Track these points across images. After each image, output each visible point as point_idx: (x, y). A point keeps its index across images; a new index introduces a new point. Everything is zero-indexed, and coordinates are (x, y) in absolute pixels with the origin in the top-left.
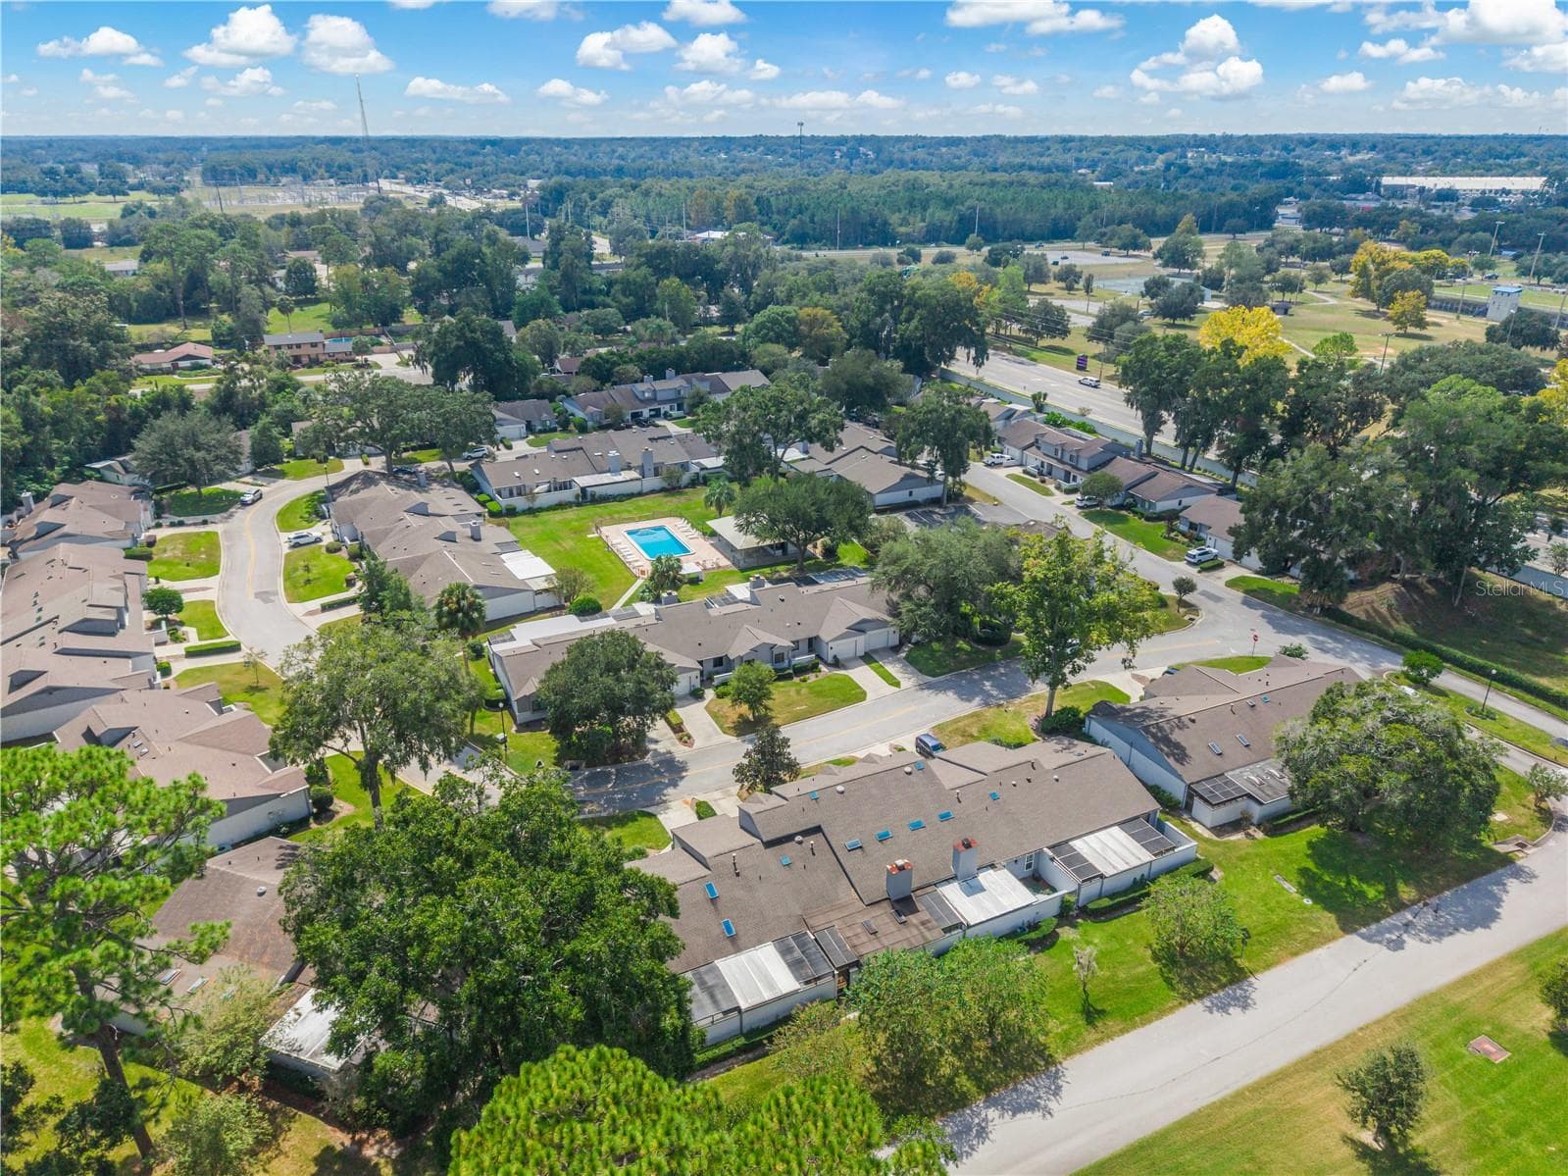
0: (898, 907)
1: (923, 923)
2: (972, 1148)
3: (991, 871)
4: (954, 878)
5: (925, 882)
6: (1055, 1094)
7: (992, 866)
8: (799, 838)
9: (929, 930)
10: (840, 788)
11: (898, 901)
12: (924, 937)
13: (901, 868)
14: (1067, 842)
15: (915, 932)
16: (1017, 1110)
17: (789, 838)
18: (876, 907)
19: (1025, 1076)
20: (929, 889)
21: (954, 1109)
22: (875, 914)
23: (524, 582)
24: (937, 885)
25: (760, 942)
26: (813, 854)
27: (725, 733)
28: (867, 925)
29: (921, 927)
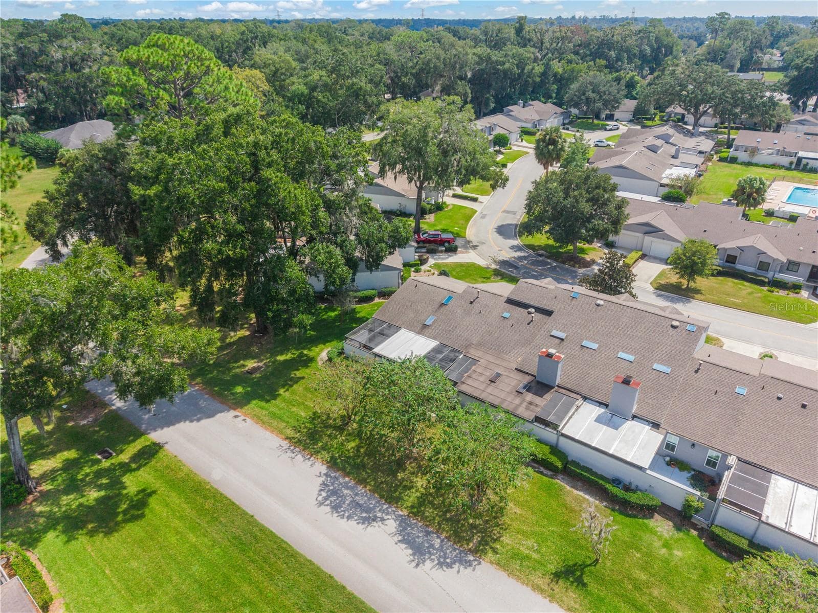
0: (533, 384)
1: (531, 403)
2: (349, 518)
3: (648, 427)
4: (607, 406)
5: (577, 389)
6: (441, 564)
7: (655, 425)
8: (533, 310)
9: (527, 408)
10: (600, 302)
11: (539, 383)
13: (549, 356)
14: (770, 471)
15: (517, 402)
16: (407, 540)
18: (521, 374)
19: (448, 538)
20: (574, 396)
21: (381, 497)
22: (512, 375)
23: (662, 178)
24: (585, 398)
25: (435, 338)
26: (529, 324)
27: (651, 283)
28: (498, 375)
29: (525, 404)
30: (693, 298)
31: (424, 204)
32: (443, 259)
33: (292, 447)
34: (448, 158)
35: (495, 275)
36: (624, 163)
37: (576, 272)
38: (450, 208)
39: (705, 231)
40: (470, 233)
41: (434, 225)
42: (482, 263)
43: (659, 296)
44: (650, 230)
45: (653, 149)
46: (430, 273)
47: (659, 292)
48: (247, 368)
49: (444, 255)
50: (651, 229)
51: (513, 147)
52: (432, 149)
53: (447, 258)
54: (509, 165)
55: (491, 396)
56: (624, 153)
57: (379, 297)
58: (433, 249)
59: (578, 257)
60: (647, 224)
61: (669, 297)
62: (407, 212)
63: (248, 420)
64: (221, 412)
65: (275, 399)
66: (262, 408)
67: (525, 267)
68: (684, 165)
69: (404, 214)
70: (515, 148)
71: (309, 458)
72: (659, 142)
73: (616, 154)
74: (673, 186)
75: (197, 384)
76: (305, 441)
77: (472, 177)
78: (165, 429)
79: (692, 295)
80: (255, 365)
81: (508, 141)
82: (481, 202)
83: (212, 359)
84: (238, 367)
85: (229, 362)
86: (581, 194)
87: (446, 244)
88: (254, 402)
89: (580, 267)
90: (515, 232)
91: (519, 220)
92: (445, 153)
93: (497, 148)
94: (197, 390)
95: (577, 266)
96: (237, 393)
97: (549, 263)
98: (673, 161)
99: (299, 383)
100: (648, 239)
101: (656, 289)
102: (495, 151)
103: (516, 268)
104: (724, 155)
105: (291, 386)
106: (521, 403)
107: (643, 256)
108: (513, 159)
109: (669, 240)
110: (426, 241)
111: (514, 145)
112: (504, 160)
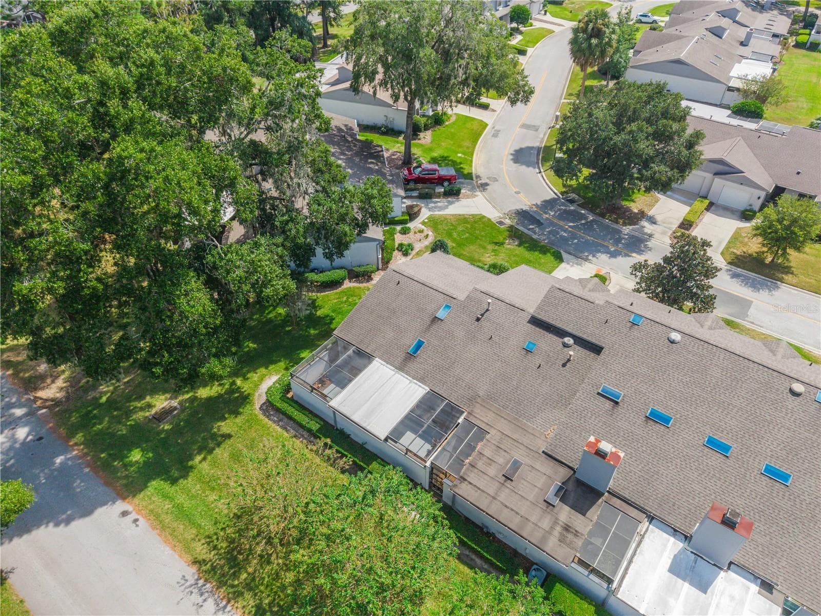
0: (571, 486)
1: (567, 528)
3: (754, 588)
4: (687, 538)
5: (639, 502)
7: (767, 587)
8: (569, 341)
9: (562, 540)
10: (675, 336)
11: (580, 483)
12: (544, 539)
13: (601, 454)
15: (546, 524)
17: (560, 333)
18: (552, 463)
20: (634, 513)
22: (538, 465)
23: (730, 78)
24: (651, 519)
25: (422, 380)
26: (564, 365)
27: (722, 254)
28: (516, 465)
29: (558, 529)
30: (782, 280)
31: (417, 117)
32: (441, 209)
33: (201, 582)
34: (451, 66)
35: (510, 237)
36: (682, 56)
37: (619, 232)
38: (453, 119)
39: (798, 173)
40: (478, 165)
41: (431, 150)
42: (493, 214)
43: (735, 276)
44: (724, 170)
45: (717, 32)
46: (423, 235)
47: (734, 268)
48: (153, 411)
49: (442, 202)
50: (726, 169)
51: (535, 23)
52: (427, 53)
53: (446, 207)
54: (530, 51)
55: (506, 511)
56: (679, 38)
57: (350, 279)
58: (427, 194)
59: (622, 206)
60: (720, 162)
61: (749, 278)
62: (396, 128)
63: (142, 521)
64: (104, 503)
65: (185, 476)
66: (166, 496)
67: (552, 224)
68: (758, 56)
69: (390, 131)
70: (537, 25)
71: (225, 607)
72: (725, 22)
73: (670, 39)
74: (745, 91)
75: (76, 444)
76: (222, 567)
77: (483, 90)
78: (16, 541)
79: (780, 275)
80: (165, 404)
81: (529, 15)
82: (494, 111)
83: (106, 393)
84: (142, 409)
85: (129, 399)
86: (640, 130)
87: (446, 184)
88: (154, 483)
89: (625, 224)
90: (538, 160)
91: (542, 142)
92: (446, 56)
93: (514, 25)
94: (76, 457)
95: (621, 221)
96: (131, 464)
97: (583, 217)
98: (742, 50)
99: (223, 446)
100: (718, 182)
101: (730, 263)
102: (512, 29)
103: (539, 223)
104: (802, 38)
105: (211, 451)
106: (552, 528)
107: (710, 207)
108: (534, 41)
109: (749, 186)
110: (418, 180)
111: (536, 19)
112: (523, 42)
